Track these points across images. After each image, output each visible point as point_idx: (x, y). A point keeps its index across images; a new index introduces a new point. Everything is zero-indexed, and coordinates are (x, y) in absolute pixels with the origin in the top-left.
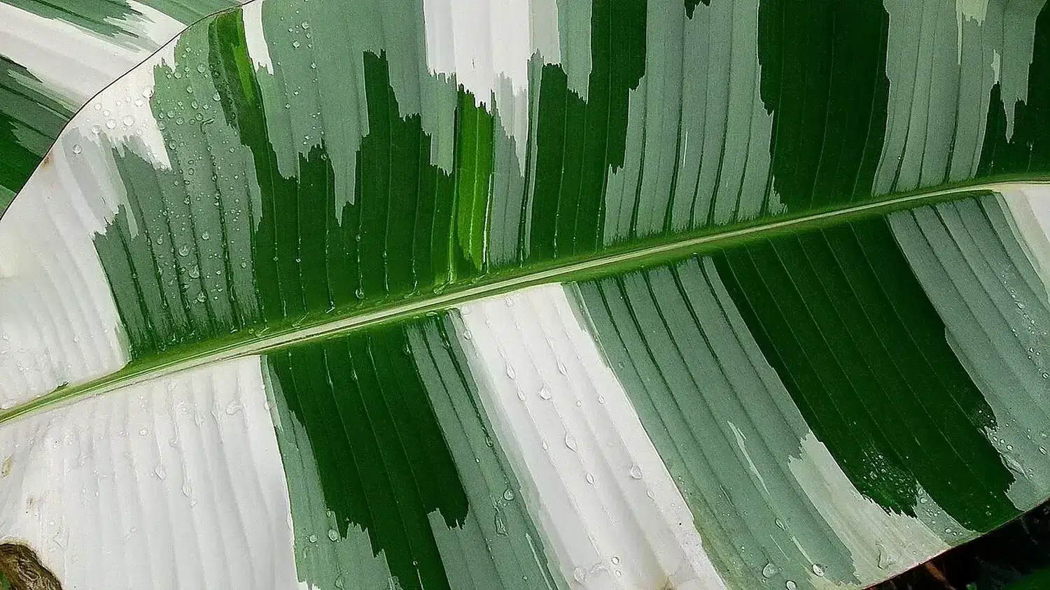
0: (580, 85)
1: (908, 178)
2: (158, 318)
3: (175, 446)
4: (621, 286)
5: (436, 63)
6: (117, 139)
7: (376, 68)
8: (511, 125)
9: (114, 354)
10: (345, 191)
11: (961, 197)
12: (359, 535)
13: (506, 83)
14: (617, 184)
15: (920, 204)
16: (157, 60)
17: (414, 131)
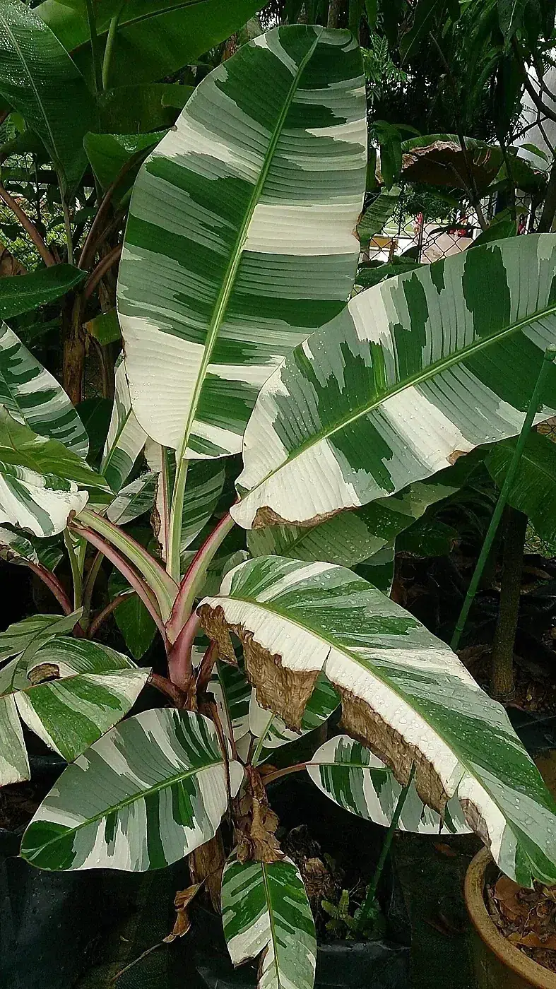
0: (407, 327)
1: (522, 315)
2: (294, 440)
3: (306, 471)
4: (432, 380)
5: (361, 338)
6: (273, 392)
7: (344, 347)
8: (387, 345)
9: (285, 456)
10: (341, 384)
11: (547, 315)
12: (362, 471)
13: (383, 334)
14: (425, 351)
15: (532, 322)
16: (281, 367)
17: (360, 360)
